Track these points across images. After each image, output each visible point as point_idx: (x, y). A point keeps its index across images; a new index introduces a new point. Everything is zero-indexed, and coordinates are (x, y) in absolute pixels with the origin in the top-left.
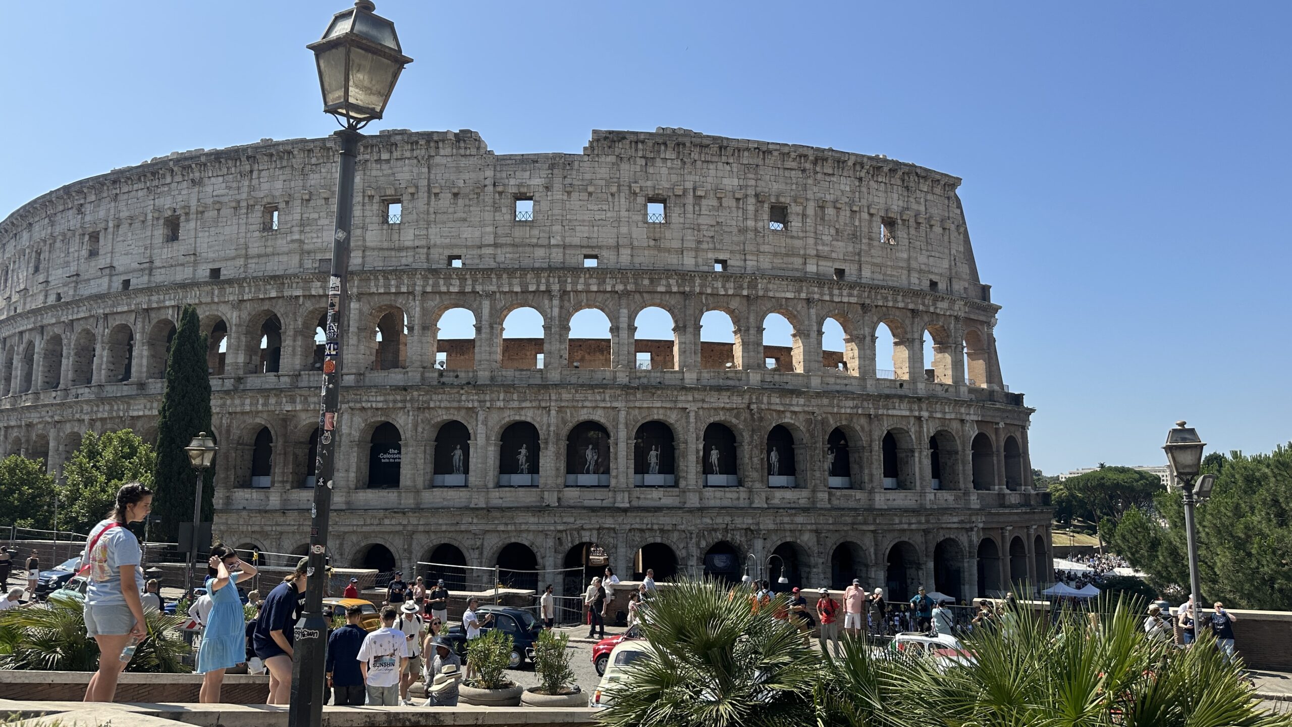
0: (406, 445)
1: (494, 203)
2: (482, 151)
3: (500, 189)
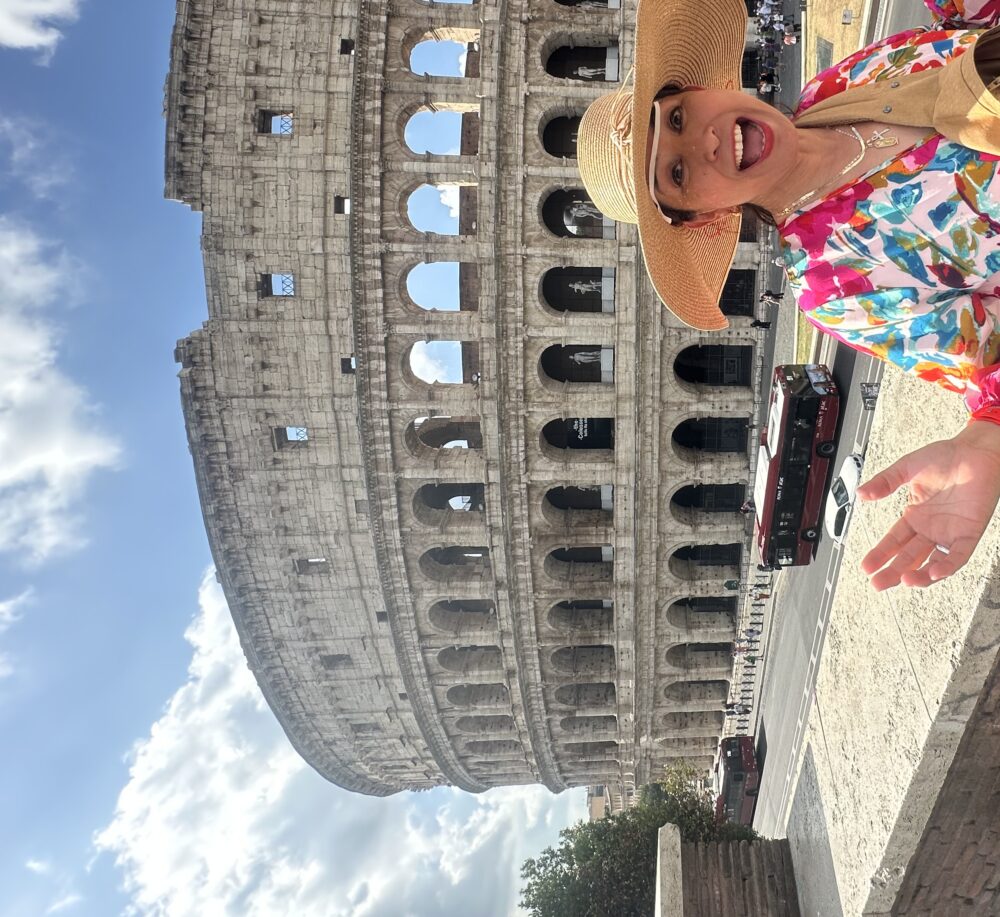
0: (566, 413)
1: (271, 321)
2: (205, 335)
3: (252, 314)
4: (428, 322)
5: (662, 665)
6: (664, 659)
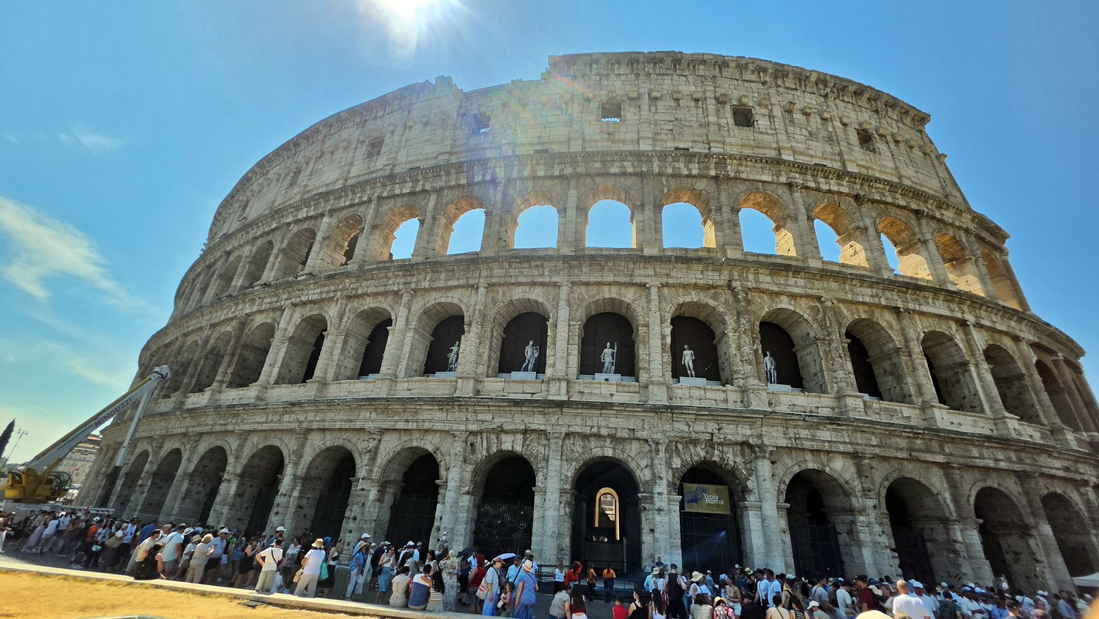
1: (457, 124)
2: (453, 91)
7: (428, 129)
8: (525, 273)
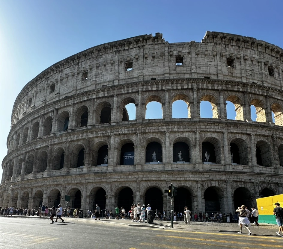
0: (137, 147)
1: (169, 59)
2: (163, 42)
3: (171, 54)
4: (169, 103)
5: (36, 189)
6: (38, 189)
7: (155, 60)
8: (212, 128)
